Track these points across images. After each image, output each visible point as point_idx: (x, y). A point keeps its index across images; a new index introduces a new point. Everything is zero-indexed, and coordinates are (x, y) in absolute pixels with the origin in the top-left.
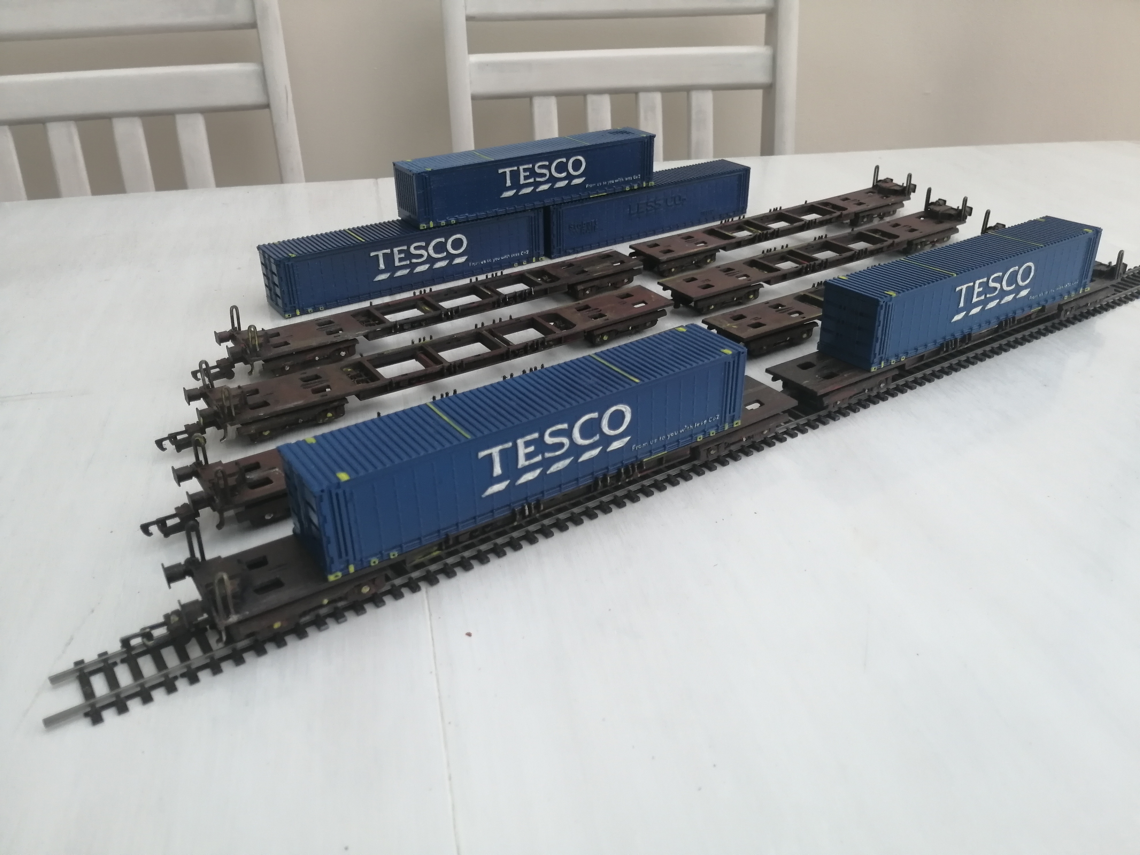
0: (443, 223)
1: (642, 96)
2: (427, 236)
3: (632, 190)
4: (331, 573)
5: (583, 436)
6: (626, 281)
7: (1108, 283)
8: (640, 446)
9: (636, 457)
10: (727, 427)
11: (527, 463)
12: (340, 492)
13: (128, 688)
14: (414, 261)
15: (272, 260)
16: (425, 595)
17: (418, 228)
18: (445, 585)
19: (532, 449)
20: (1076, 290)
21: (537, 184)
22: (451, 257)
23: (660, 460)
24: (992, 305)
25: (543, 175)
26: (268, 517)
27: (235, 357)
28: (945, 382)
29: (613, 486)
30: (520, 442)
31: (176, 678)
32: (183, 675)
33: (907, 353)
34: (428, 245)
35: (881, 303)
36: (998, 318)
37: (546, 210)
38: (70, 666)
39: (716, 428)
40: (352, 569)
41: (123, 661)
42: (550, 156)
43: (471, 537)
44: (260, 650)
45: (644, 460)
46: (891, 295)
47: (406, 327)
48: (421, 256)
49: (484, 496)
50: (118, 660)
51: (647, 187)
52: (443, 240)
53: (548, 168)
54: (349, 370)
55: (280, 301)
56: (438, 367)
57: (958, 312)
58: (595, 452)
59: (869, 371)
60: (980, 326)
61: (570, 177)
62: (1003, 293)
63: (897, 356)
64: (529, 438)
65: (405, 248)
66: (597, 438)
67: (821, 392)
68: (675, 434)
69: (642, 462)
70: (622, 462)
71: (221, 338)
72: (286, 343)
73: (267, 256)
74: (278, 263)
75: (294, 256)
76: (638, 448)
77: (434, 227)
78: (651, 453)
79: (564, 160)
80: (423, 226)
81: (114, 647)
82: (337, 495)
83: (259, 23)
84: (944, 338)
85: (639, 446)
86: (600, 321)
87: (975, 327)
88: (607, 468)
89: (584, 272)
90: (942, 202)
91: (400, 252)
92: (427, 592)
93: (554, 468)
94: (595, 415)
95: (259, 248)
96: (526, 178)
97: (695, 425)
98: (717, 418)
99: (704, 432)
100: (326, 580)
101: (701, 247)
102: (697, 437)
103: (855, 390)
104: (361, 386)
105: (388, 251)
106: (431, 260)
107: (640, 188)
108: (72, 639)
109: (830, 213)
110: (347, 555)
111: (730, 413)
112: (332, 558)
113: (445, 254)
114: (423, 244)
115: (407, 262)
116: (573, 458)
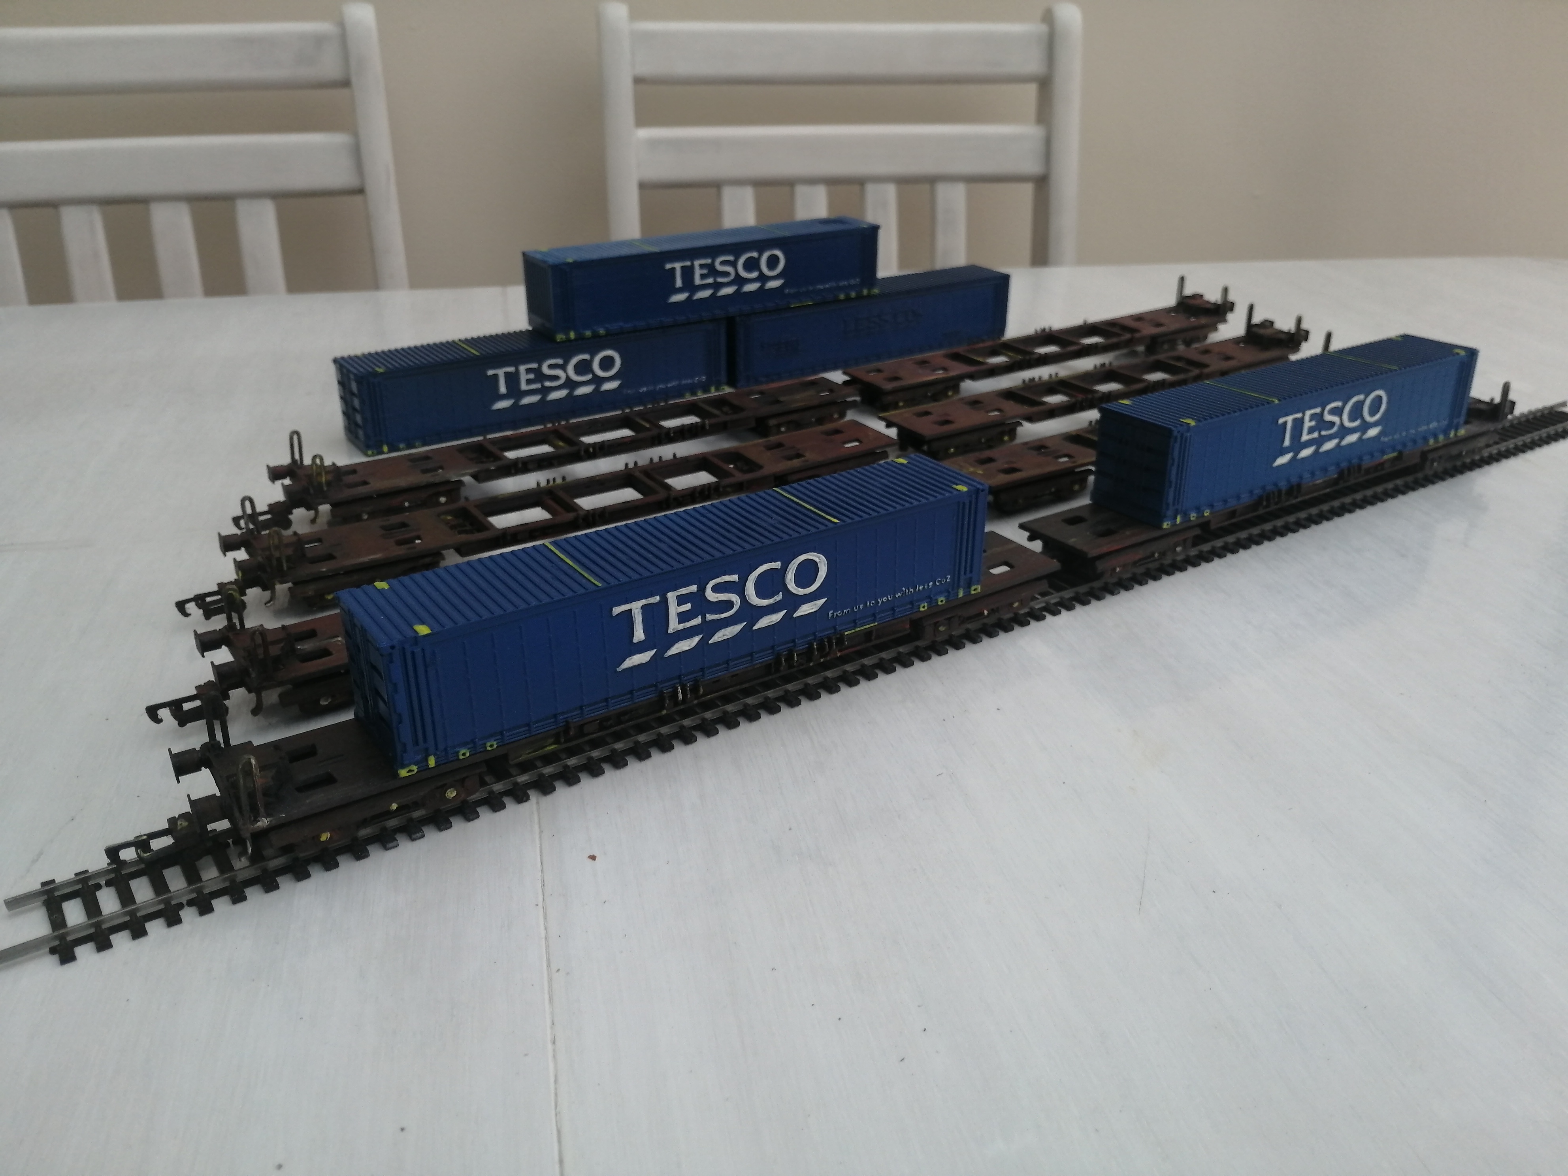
0: (588, 333)
1: (870, 188)
2: (566, 351)
3: (848, 299)
4: (403, 766)
5: (760, 594)
6: (836, 416)
7: (1490, 426)
8: (839, 612)
9: (835, 628)
10: (961, 595)
11: (681, 627)
12: (418, 650)
13: (113, 917)
14: (548, 384)
15: (352, 376)
16: (535, 807)
17: (553, 340)
18: (563, 794)
19: (687, 607)
20: (1446, 432)
21: (717, 286)
22: (598, 381)
23: (868, 634)
24: (1329, 446)
25: (726, 274)
26: (324, 703)
27: (295, 499)
28: (1267, 549)
29: (801, 667)
30: (672, 596)
31: (181, 906)
32: (190, 903)
33: (1211, 506)
34: (566, 362)
35: (1175, 433)
36: (1338, 465)
37: (731, 322)
38: (36, 886)
39: (946, 594)
40: (432, 762)
41: (109, 884)
42: (736, 249)
43: (602, 728)
44: (301, 874)
45: (846, 633)
46: (1189, 424)
47: (530, 466)
48: (556, 378)
49: (619, 669)
50: (103, 883)
51: (869, 296)
52: (586, 357)
53: (734, 264)
54: (449, 518)
55: (361, 433)
56: (571, 516)
57: (1283, 452)
58: (776, 617)
59: (1160, 527)
60: (1313, 474)
61: (763, 278)
62: (1344, 431)
63: (1199, 510)
64: (683, 591)
65: (534, 366)
66: (779, 597)
67: (1093, 553)
68: (889, 599)
69: (842, 635)
70: (814, 634)
71: (275, 474)
72: (365, 483)
73: (345, 370)
74: (360, 380)
75: (381, 370)
76: (837, 615)
77: (576, 340)
78: (855, 624)
79: (755, 254)
80: (560, 337)
81: (99, 862)
82: (413, 653)
83: (354, 80)
84: (1263, 488)
85: (839, 613)
86: (796, 463)
87: (1307, 476)
88: (794, 641)
89: (778, 402)
90: (1268, 324)
91: (528, 371)
92: (538, 803)
93: (719, 637)
94: (777, 565)
95: (335, 361)
96: (703, 277)
97: (917, 588)
98: (948, 580)
99: (930, 599)
100: (396, 775)
101: (940, 374)
102: (919, 606)
103: (1140, 553)
104: (464, 538)
105: (511, 369)
106: (570, 384)
107: (860, 297)
108: (40, 854)
109: (1118, 335)
110: (425, 740)
111: (965, 574)
112: (404, 745)
113: (590, 377)
114: (560, 361)
115: (538, 386)
116: (745, 623)
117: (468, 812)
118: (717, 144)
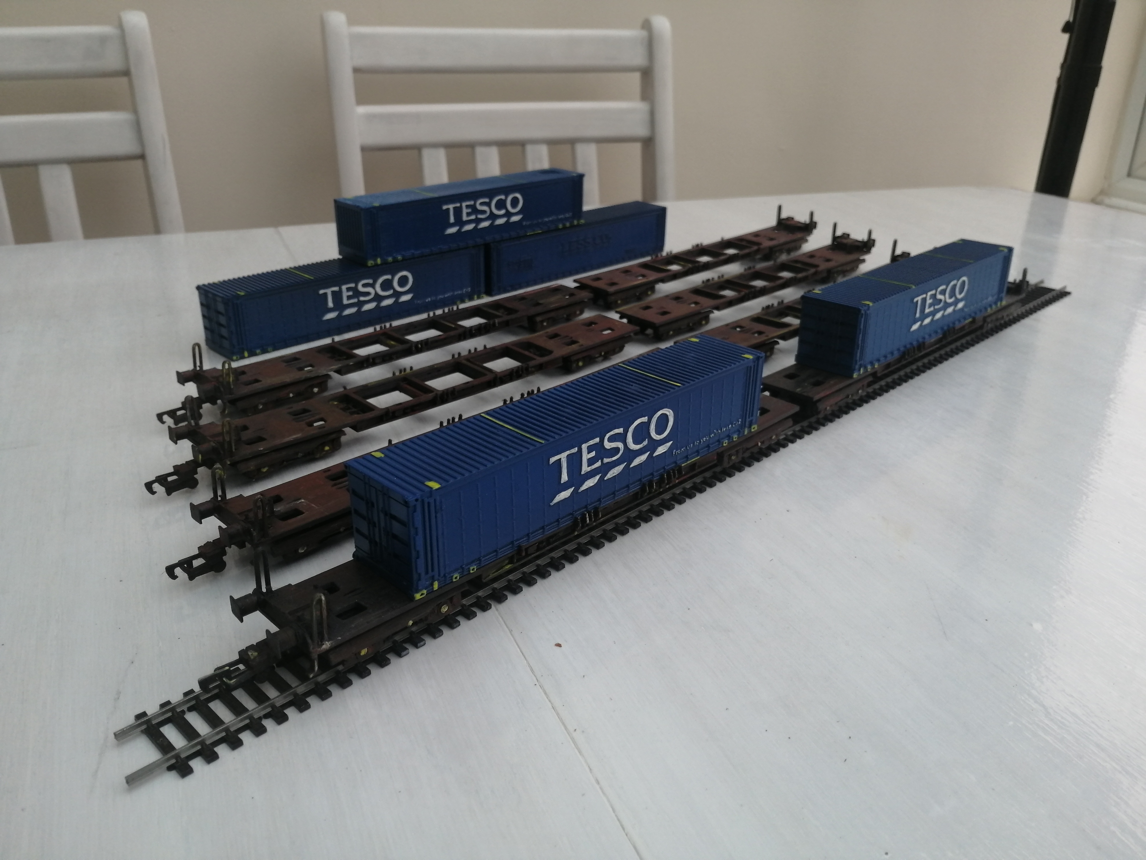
0: (390, 259)
1: (529, 148)
2: (374, 273)
3: (565, 228)
4: (417, 592)
5: (636, 442)
6: (578, 312)
7: (1015, 298)
8: (679, 450)
9: (676, 462)
10: (746, 433)
11: (589, 469)
12: (432, 501)
13: (208, 736)
14: (362, 299)
15: (219, 299)
16: (496, 613)
17: (364, 265)
18: (513, 602)
19: (593, 454)
20: (996, 303)
21: (478, 221)
22: (397, 295)
23: (693, 466)
24: (938, 316)
25: (484, 212)
26: (301, 551)
27: (207, 397)
28: (906, 388)
29: (657, 492)
30: (584, 447)
31: (260, 719)
32: (268, 716)
33: (878, 360)
34: (375, 282)
35: (863, 312)
36: (942, 328)
37: (487, 247)
38: (131, 720)
39: (737, 433)
40: (436, 586)
41: (191, 710)
42: (490, 193)
43: (538, 549)
44: (344, 683)
45: (682, 465)
46: (869, 304)
47: (377, 361)
48: (368, 294)
49: (552, 504)
50: (185, 709)
51: (578, 225)
52: (389, 277)
53: (488, 204)
54: (336, 403)
55: (226, 344)
56: (430, 396)
57: (915, 322)
58: (643, 458)
59: (851, 377)
60: (930, 335)
61: (508, 214)
62: (947, 305)
63: (872, 363)
64: (591, 442)
65: (352, 285)
66: (645, 443)
67: (817, 397)
68: (707, 439)
69: (680, 467)
70: (664, 468)
71: (183, 378)
72: (257, 381)
73: (210, 295)
74: (226, 302)
75: (242, 294)
76: (677, 453)
77: (381, 264)
78: (687, 458)
79: (503, 197)
80: (370, 263)
81: (177, 697)
82: (429, 503)
83: (133, 70)
84: (905, 347)
85: (679, 452)
86: (574, 347)
87: (927, 337)
88: (652, 474)
89: (538, 304)
90: (846, 236)
91: (348, 289)
92: (497, 610)
93: (611, 474)
94: (645, 419)
95: (198, 288)
96: (468, 214)
97: (723, 430)
98: (739, 423)
99: (729, 437)
100: (412, 599)
101: (640, 280)
102: (723, 442)
103: (842, 396)
104: (357, 417)
105: (336, 289)
106: (378, 298)
107: (572, 226)
108: (119, 693)
109: (750, 247)
110: (433, 570)
111: (749, 418)
112: (419, 575)
113: (391, 292)
114: (370, 281)
115: (355, 300)
116: (626, 463)
117: (452, 623)
118: (417, 117)
